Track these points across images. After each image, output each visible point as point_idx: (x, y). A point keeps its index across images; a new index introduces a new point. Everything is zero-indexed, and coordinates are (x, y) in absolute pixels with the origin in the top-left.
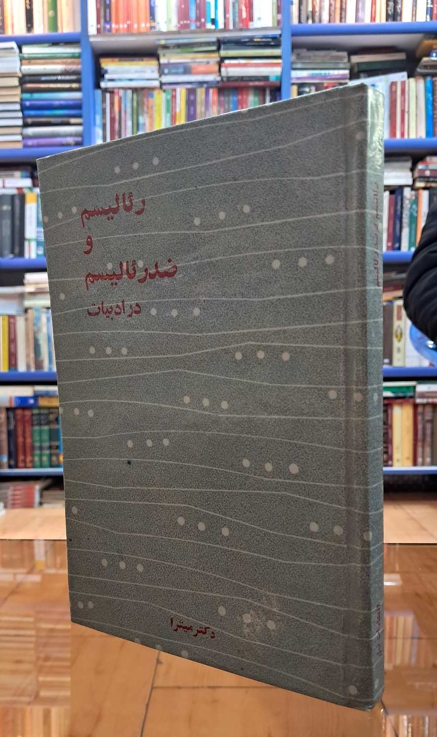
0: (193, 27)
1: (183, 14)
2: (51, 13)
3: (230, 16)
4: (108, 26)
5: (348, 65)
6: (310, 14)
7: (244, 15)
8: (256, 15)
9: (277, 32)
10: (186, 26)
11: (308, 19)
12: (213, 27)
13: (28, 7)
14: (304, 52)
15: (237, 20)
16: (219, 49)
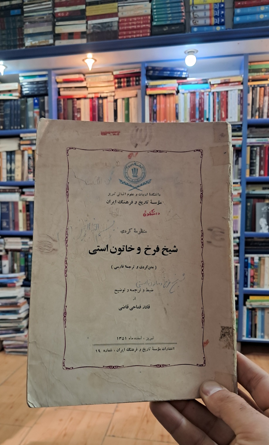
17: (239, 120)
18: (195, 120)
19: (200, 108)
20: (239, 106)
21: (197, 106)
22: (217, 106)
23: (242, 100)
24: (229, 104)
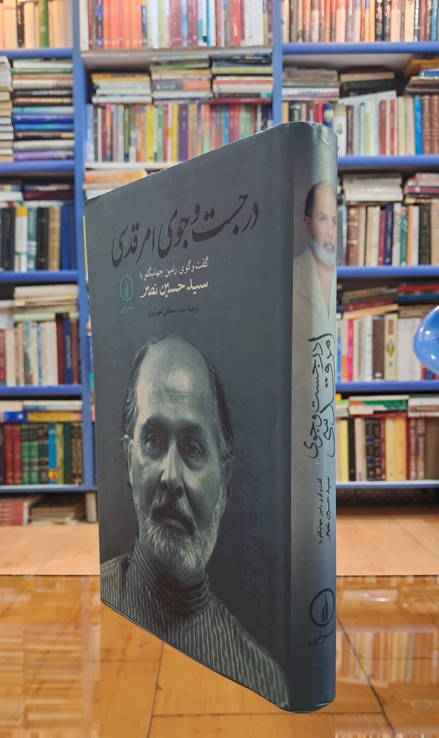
0: (185, 44)
1: (175, 31)
2: (43, 29)
3: (222, 34)
4: (100, 43)
5: (338, 84)
6: (300, 34)
7: (236, 33)
8: (247, 33)
9: (268, 51)
10: (179, 43)
11: (298, 38)
12: (205, 45)
13: (20, 23)
14: (295, 71)
15: (229, 38)
16: (210, 66)
17: (267, 42)
18: (181, 39)
19: (190, 14)
20: (266, 15)
21: (184, 11)
22: (223, 13)
23: (270, 4)
24: (246, 9)
